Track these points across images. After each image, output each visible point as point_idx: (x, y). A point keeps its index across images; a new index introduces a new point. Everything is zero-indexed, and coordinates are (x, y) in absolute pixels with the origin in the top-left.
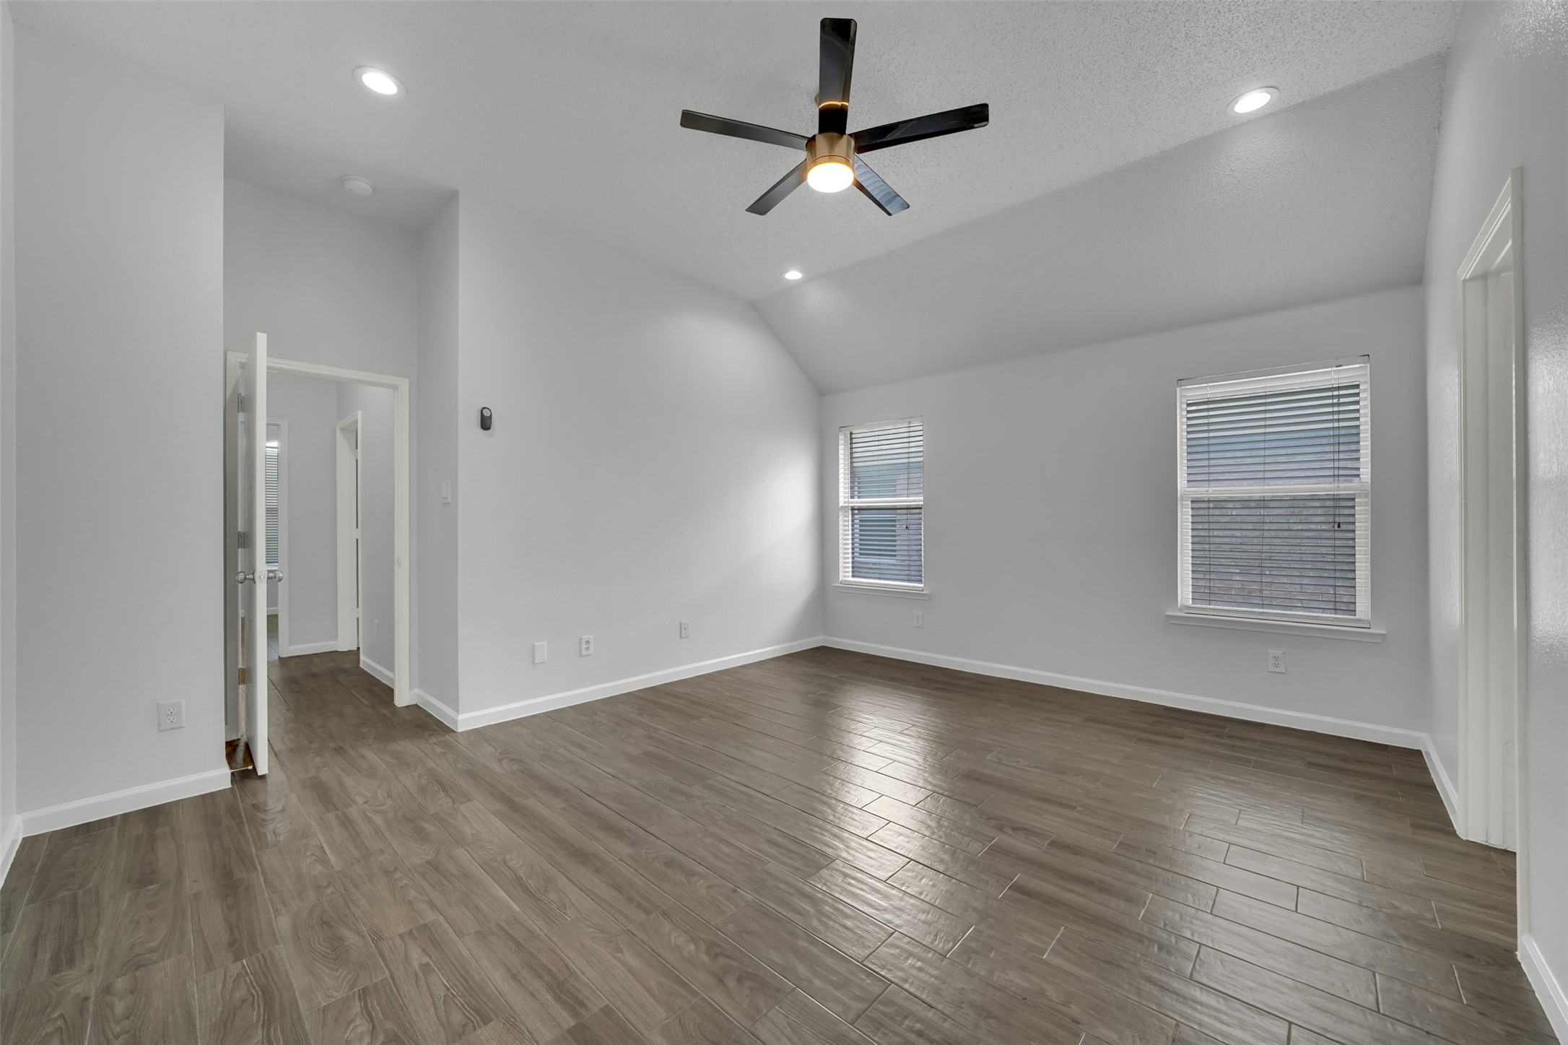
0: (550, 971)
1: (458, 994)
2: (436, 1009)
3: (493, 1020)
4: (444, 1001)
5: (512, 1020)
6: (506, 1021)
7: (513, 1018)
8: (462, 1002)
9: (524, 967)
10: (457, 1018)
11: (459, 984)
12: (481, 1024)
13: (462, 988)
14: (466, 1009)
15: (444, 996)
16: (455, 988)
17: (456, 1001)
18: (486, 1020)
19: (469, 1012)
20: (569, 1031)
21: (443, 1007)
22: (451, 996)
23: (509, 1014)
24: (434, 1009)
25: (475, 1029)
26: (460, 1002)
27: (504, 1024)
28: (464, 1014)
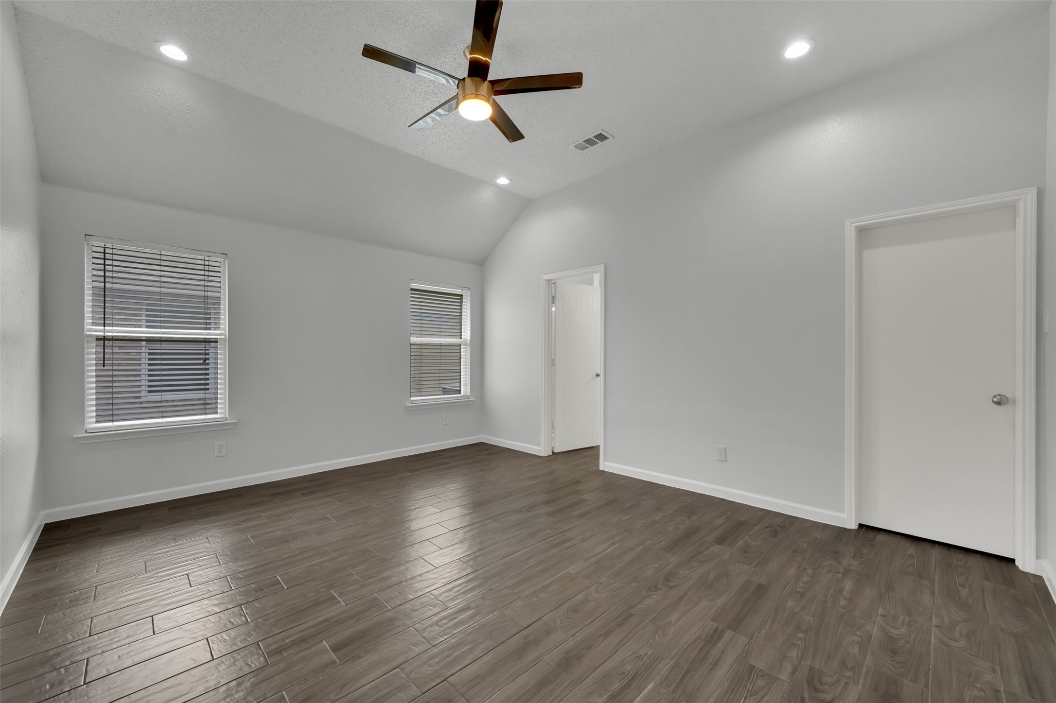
0: (701, 649)
1: (746, 689)
2: (763, 697)
3: (750, 664)
4: (755, 695)
5: (744, 655)
6: (746, 658)
7: (742, 655)
8: (749, 685)
9: (706, 662)
10: (761, 683)
11: (738, 693)
12: (756, 668)
13: (740, 689)
14: (752, 680)
15: (752, 697)
16: (743, 693)
17: (751, 688)
18: (752, 668)
19: (753, 678)
20: (735, 631)
21: (760, 693)
22: (749, 693)
23: (742, 658)
24: (764, 697)
25: (761, 670)
26: (750, 686)
27: (749, 658)
28: (756, 680)
